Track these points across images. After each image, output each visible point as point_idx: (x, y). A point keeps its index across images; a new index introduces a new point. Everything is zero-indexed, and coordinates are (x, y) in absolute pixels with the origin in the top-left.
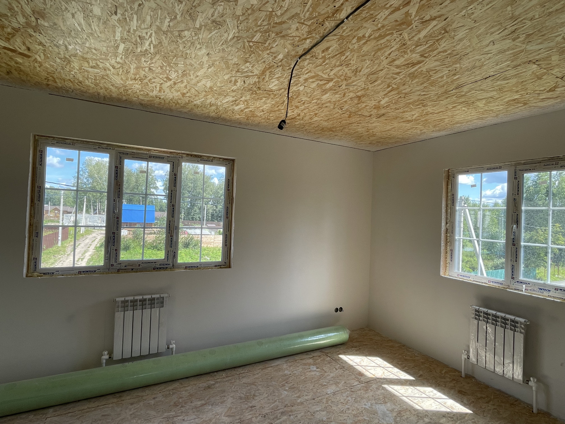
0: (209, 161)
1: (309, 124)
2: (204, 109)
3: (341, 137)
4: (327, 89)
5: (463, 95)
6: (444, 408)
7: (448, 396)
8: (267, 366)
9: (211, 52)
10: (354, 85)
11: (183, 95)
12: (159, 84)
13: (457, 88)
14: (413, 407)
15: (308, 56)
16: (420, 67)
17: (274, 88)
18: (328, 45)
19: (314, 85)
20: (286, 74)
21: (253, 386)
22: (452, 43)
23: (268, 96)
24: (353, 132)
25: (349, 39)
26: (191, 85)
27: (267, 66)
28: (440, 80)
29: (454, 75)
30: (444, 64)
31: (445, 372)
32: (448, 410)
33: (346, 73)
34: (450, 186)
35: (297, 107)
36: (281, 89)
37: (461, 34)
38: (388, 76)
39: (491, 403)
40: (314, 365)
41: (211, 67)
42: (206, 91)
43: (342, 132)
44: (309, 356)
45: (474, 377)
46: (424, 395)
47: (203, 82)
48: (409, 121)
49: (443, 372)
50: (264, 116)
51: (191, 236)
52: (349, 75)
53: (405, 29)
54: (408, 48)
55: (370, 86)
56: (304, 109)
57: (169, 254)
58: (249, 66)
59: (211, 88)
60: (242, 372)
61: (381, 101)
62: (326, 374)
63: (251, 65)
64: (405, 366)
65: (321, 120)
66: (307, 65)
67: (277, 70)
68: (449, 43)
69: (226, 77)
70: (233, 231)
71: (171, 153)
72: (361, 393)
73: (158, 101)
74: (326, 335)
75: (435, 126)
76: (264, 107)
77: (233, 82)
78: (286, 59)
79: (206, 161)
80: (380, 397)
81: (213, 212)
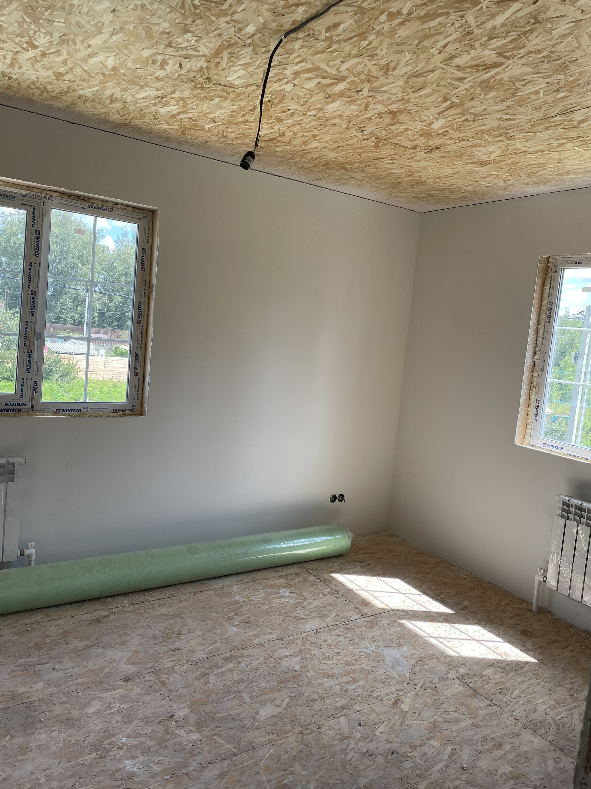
0: (105, 209)
1: (302, 153)
2: (98, 106)
3: (361, 181)
4: (335, 94)
5: (575, 127)
6: (494, 654)
7: (503, 638)
8: (204, 589)
9: (119, 8)
10: (383, 92)
11: (59, 76)
12: (12, 53)
13: (563, 113)
14: (443, 653)
15: (300, 35)
16: (498, 73)
17: (236, 83)
18: (336, 19)
19: (311, 85)
20: (260, 60)
21: (178, 619)
22: (548, 40)
23: (225, 94)
24: (384, 174)
25: (372, 14)
26: (75, 60)
27: (225, 43)
28: (533, 97)
29: (557, 91)
30: (538, 71)
31: (507, 604)
32: (499, 658)
33: (369, 70)
34: (547, 288)
35: (280, 120)
36: (250, 85)
37: (563, 27)
38: (443, 82)
39: (570, 648)
40: (286, 587)
41: (117, 33)
42: (104, 75)
43: (362, 171)
44: (280, 574)
45: (550, 612)
46: (464, 637)
47: (101, 57)
48: (483, 163)
49: (503, 603)
50: (217, 130)
51: (56, 355)
52: (374, 73)
53: (469, 8)
54: (477, 40)
55: (413, 96)
56: (293, 125)
57: (24, 386)
58: (190, 39)
59: (114, 69)
60: (159, 597)
61: (433, 123)
62: (306, 602)
63: (195, 39)
64: (442, 593)
65: (324, 148)
66: (299, 49)
67: (243, 52)
68: (543, 39)
69: (146, 54)
70: (150, 348)
71: (28, 187)
72: (362, 631)
73: (7, 82)
74: (311, 539)
75: (529, 175)
76: (218, 113)
77: (159, 64)
78: (260, 35)
79: (100, 209)
80: (393, 637)
81: (103, 310)
